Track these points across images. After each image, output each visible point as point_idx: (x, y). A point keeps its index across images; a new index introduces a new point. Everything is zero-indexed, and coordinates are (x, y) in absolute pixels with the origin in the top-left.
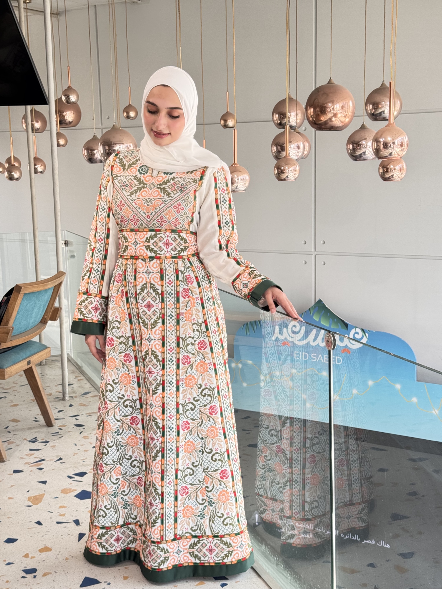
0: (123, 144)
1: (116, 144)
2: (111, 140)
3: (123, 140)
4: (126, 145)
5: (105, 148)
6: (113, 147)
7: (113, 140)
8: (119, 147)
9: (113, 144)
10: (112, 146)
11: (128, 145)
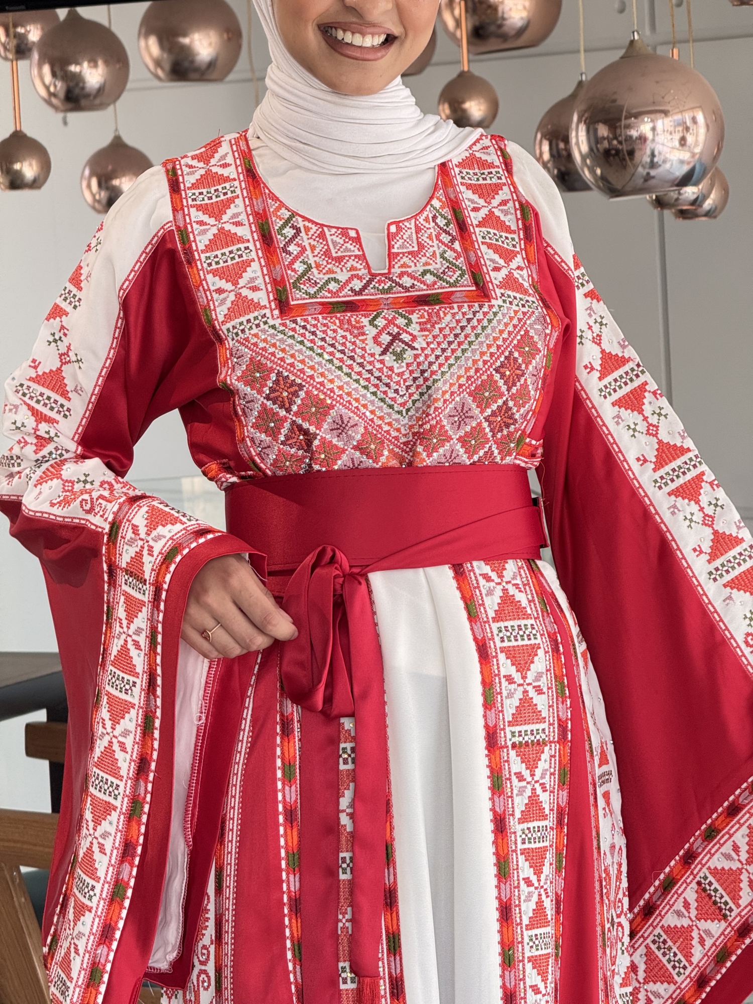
0: (666, 113)
1: (637, 116)
2: (619, 103)
3: (667, 99)
4: (678, 117)
5: (596, 130)
6: (628, 127)
7: (628, 101)
8: (651, 125)
9: (627, 118)
10: (623, 122)
11: (687, 117)
